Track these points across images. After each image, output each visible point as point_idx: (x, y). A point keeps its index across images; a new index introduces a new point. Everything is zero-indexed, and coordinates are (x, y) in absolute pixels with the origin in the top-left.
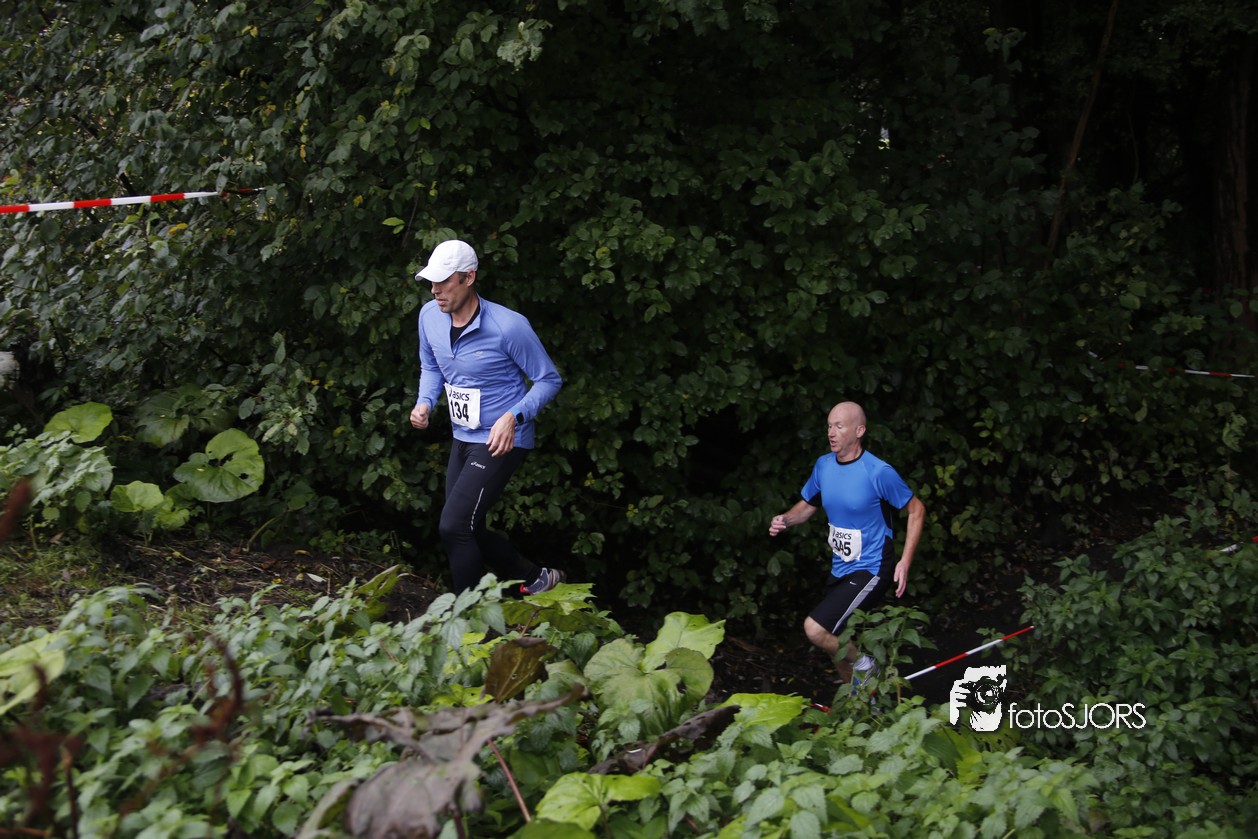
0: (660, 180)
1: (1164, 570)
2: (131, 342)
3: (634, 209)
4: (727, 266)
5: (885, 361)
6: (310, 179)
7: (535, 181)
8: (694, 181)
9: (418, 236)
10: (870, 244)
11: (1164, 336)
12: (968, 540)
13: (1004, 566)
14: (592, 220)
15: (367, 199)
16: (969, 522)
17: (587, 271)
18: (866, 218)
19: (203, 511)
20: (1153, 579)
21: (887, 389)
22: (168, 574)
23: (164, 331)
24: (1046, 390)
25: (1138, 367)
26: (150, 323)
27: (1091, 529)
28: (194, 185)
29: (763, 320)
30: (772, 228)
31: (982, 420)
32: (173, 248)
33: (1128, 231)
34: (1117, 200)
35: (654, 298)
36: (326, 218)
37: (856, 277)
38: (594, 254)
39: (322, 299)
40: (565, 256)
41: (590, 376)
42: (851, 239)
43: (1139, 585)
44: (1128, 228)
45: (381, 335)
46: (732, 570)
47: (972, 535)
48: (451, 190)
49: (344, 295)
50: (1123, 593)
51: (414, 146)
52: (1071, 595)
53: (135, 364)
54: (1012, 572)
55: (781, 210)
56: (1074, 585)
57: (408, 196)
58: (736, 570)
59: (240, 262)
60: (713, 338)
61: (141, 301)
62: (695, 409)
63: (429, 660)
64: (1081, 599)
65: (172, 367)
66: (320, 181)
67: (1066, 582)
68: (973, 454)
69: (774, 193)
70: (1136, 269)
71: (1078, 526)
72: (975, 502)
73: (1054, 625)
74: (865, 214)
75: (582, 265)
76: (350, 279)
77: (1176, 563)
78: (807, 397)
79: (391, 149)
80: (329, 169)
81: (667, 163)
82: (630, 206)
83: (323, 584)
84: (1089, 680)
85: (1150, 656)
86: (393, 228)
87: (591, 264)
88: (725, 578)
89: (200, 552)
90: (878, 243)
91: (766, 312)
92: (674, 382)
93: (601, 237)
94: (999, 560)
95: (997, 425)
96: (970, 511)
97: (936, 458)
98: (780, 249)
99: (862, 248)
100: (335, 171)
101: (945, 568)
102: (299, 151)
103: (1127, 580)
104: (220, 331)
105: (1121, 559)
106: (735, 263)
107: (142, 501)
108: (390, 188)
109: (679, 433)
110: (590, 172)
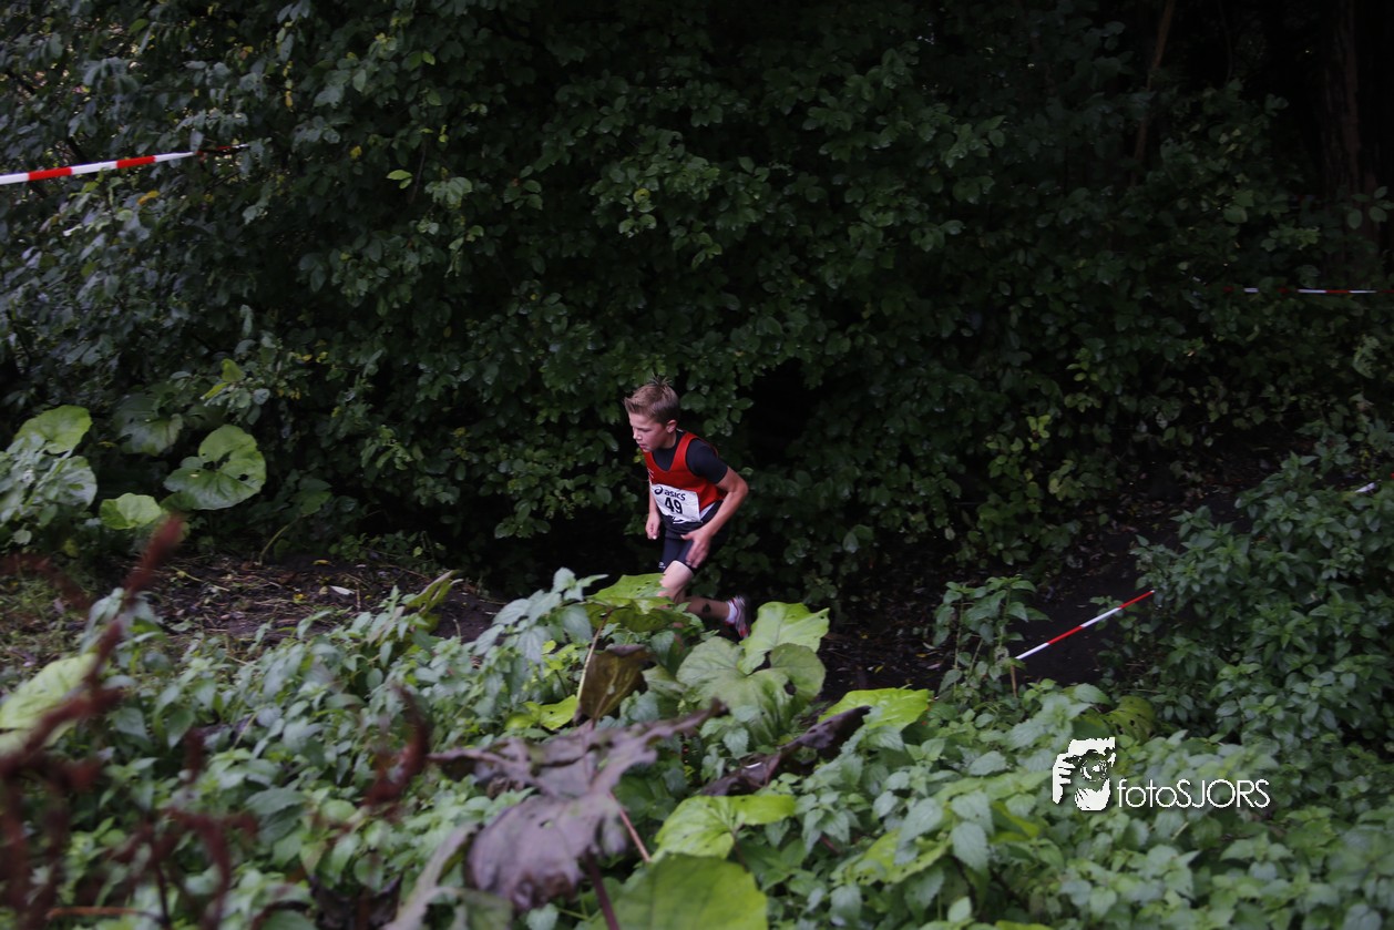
0: (700, 108)
1: (1298, 517)
2: (105, 332)
3: (674, 143)
4: (780, 204)
5: (962, 302)
6: (299, 130)
7: (558, 119)
8: (740, 105)
9: (428, 189)
10: (941, 166)
11: (1273, 253)
12: (1067, 499)
13: (1108, 525)
14: (627, 159)
15: (366, 149)
16: (1068, 479)
17: (624, 217)
18: (935, 136)
19: (204, 522)
20: (1287, 528)
21: (966, 333)
22: (174, 596)
23: (141, 315)
24: (1146, 323)
25: (1247, 290)
26: (123, 309)
27: (1203, 476)
28: (164, 145)
29: (822, 262)
30: (829, 155)
31: (1078, 362)
32: (145, 219)
33: (1229, 134)
34: (1213, 100)
35: (702, 242)
36: (320, 174)
37: (927, 207)
38: (631, 197)
39: (320, 268)
40: (598, 201)
41: (631, 339)
42: (920, 163)
43: (1269, 536)
44: (1229, 131)
45: (391, 304)
46: (805, 550)
47: (1072, 494)
48: (464, 134)
49: (345, 262)
50: (1252, 547)
51: (416, 86)
52: (1195, 553)
53: (112, 356)
54: (1119, 530)
55: (839, 134)
56: (1196, 541)
57: (414, 144)
58: (810, 550)
59: (221, 232)
60: (767, 286)
61: (111, 283)
62: (751, 367)
63: (507, 678)
64: (1205, 556)
65: (152, 359)
66: (311, 131)
67: (1186, 538)
68: (1068, 400)
69: (831, 114)
70: (1239, 178)
71: (1188, 475)
72: (1072, 454)
73: (1178, 588)
74: (934, 132)
75: (618, 211)
76: (350, 243)
77: (1309, 509)
78: (877, 348)
79: (389, 89)
80: (320, 118)
81: (708, 87)
82: (669, 139)
83: (350, 596)
84: (1219, 647)
85: (1288, 615)
86: (399, 182)
87: (629, 210)
88: (798, 559)
89: (207, 570)
90: (950, 164)
91: (827, 254)
92: (727, 339)
93: (639, 177)
94: (1104, 519)
95: (1095, 366)
96: (1068, 465)
97: (1025, 407)
98: (838, 181)
99: (933, 172)
100: (326, 120)
101: (1043, 531)
102: (284, 99)
103: (1255, 531)
104: (204, 314)
105: (1245, 508)
106: (790, 199)
107: (136, 516)
108: (392, 135)
109: (734, 397)
110: (620, 103)
